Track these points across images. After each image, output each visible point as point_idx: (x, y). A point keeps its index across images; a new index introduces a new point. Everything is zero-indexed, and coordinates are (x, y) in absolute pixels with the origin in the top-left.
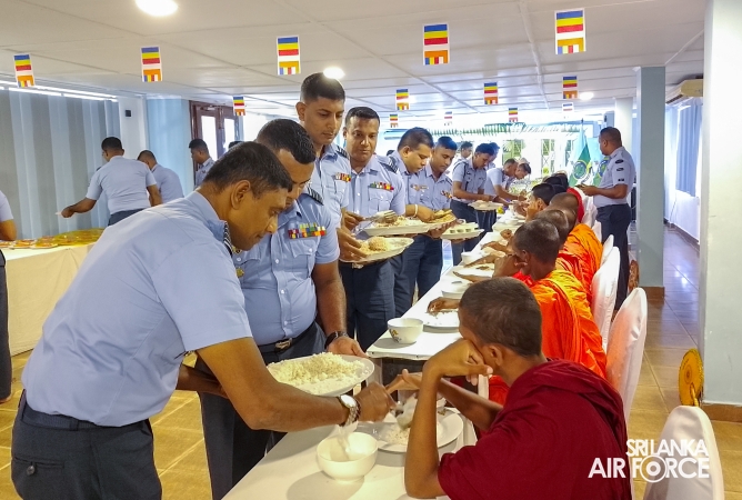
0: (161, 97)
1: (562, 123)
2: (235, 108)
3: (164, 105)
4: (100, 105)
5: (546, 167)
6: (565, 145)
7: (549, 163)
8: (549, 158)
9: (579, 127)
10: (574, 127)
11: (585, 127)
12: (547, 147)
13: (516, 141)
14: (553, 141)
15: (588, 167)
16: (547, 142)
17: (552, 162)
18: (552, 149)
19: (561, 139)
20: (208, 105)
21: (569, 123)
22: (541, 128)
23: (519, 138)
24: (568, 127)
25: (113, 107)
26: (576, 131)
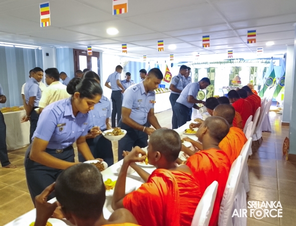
0: (61, 47)
1: (261, 59)
2: (88, 51)
3: (63, 51)
4: (33, 51)
5: (252, 80)
6: (263, 69)
7: (254, 78)
8: (253, 76)
9: (271, 61)
10: (268, 60)
11: (274, 61)
12: (253, 70)
13: (236, 67)
14: (256, 67)
15: (274, 80)
16: (253, 68)
17: (255, 78)
18: (256, 71)
19: (261, 67)
20: (83, 51)
21: (265, 59)
22: (250, 61)
23: (238, 66)
24: (264, 61)
25: (39, 52)
26: (269, 63)
